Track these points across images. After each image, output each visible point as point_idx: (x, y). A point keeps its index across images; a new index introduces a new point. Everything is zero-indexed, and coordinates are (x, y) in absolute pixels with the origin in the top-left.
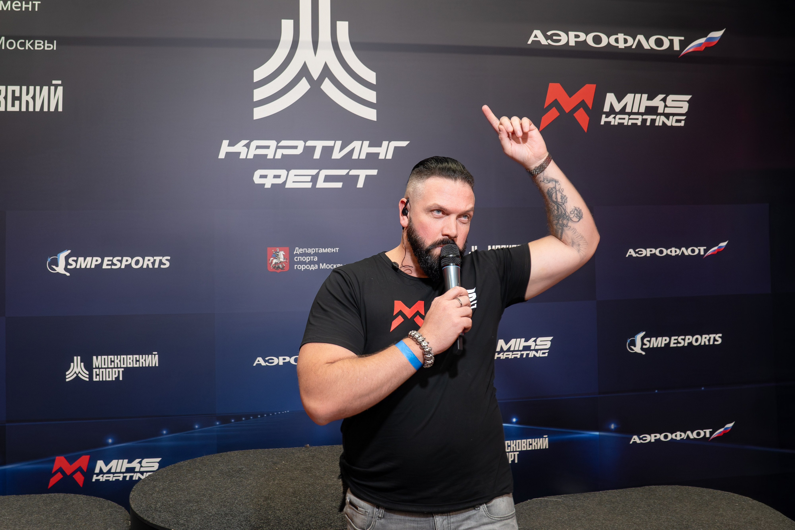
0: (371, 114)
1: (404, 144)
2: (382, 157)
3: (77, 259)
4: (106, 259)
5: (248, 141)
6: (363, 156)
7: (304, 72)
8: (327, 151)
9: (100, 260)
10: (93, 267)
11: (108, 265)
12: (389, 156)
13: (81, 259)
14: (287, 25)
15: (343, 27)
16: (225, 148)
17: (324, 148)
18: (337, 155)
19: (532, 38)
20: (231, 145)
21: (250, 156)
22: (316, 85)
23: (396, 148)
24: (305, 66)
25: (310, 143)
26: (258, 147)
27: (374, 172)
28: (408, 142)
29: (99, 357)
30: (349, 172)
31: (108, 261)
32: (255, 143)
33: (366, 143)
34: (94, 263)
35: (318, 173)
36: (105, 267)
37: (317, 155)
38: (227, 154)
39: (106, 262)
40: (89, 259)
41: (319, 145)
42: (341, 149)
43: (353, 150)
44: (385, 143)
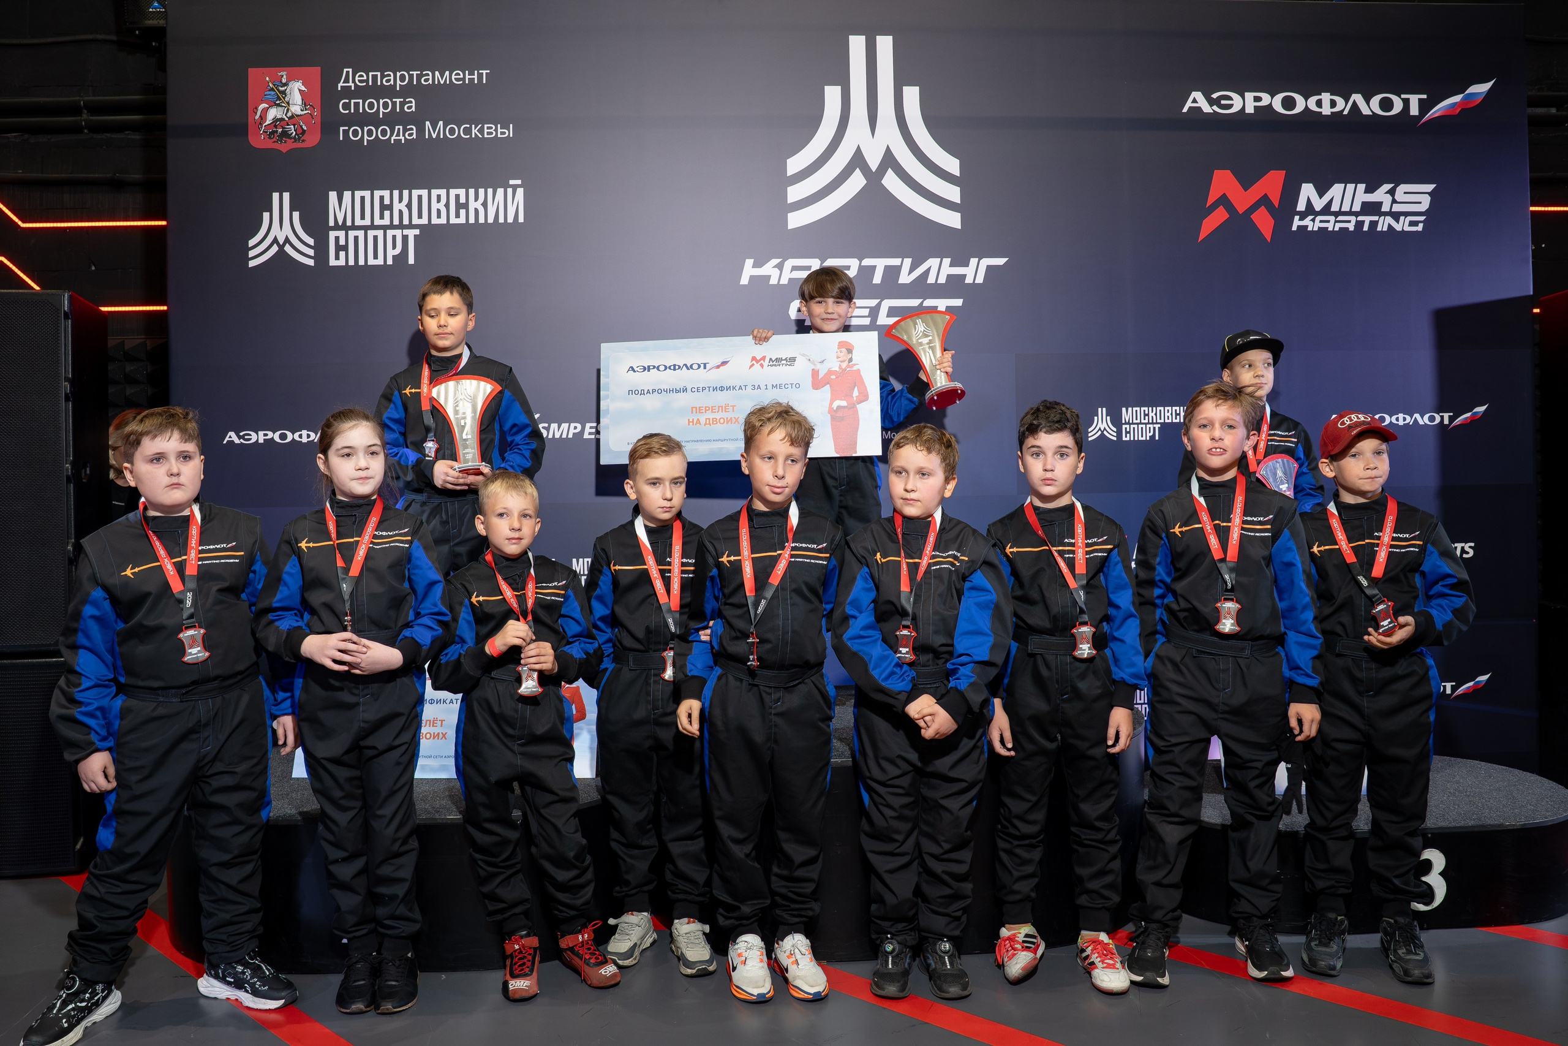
0: (953, 220)
1: (1001, 261)
2: (969, 280)
3: (549, 426)
4: (588, 425)
5: (781, 260)
6: (942, 280)
7: (858, 160)
8: (892, 273)
9: (579, 426)
10: (570, 436)
11: (590, 434)
12: (980, 279)
13: (554, 426)
14: (832, 94)
15: (912, 95)
16: (749, 271)
17: (887, 268)
18: (905, 278)
19: (1189, 104)
20: (756, 265)
21: (784, 281)
22: (874, 178)
23: (989, 267)
24: (858, 152)
25: (867, 262)
26: (794, 268)
27: (958, 302)
28: (1006, 259)
29: (581, 560)
30: (922, 303)
31: (591, 428)
32: (790, 263)
33: (947, 261)
34: (572, 431)
35: (879, 305)
36: (586, 436)
37: (877, 279)
38: (752, 278)
39: (587, 430)
40: (565, 426)
41: (880, 264)
42: (911, 271)
43: (928, 271)
44: (973, 261)
